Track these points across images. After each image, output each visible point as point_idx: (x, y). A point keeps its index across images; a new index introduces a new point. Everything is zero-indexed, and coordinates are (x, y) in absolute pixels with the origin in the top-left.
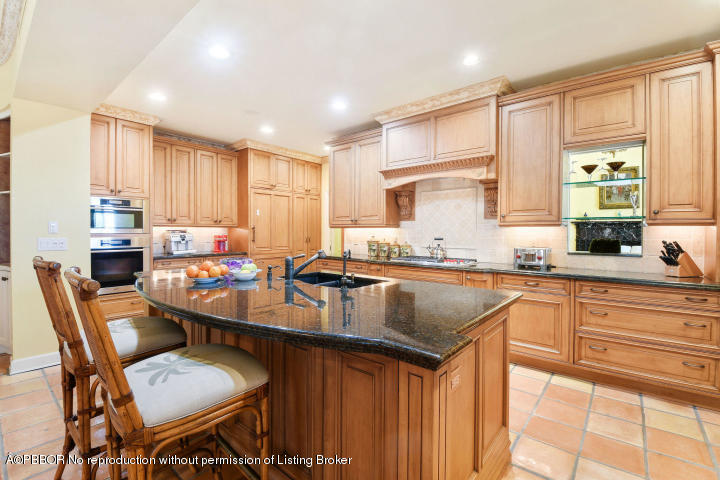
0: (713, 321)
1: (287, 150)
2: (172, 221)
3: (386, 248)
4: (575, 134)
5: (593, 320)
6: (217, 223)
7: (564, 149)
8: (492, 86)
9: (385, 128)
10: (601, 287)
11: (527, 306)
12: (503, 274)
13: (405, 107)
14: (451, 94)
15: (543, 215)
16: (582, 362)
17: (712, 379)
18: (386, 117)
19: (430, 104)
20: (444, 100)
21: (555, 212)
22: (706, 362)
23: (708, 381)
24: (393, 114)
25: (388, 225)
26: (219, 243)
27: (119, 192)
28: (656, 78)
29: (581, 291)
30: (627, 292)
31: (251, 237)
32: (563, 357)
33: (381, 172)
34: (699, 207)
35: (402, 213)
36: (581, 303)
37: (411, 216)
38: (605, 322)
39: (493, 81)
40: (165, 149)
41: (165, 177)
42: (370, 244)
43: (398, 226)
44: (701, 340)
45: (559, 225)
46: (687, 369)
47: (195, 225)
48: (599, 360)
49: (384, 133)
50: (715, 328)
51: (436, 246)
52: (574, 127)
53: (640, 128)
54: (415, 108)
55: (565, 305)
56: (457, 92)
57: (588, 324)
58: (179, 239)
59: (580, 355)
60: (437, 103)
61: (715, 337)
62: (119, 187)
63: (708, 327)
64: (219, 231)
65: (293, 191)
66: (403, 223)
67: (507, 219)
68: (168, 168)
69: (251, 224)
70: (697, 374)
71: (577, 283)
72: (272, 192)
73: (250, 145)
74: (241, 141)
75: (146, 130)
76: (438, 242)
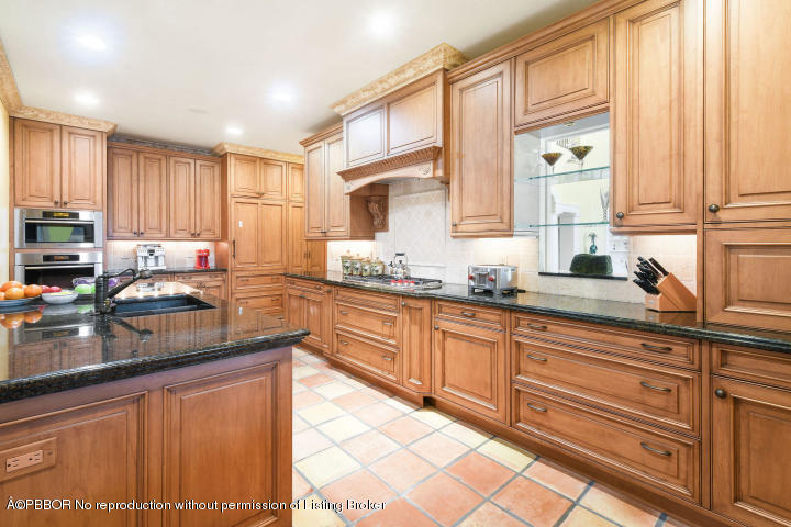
0: (680, 382)
1: (277, 153)
2: (139, 235)
3: (358, 266)
4: (526, 112)
5: (531, 367)
6: (195, 236)
7: (516, 133)
8: (435, 58)
9: (345, 122)
10: (538, 322)
11: (463, 343)
12: (440, 300)
13: (357, 94)
14: (397, 74)
15: (494, 224)
16: (519, 424)
17: (682, 476)
18: (342, 107)
19: (380, 87)
20: (392, 81)
21: (506, 219)
22: (674, 447)
23: (678, 477)
24: (348, 104)
25: (353, 238)
26: (202, 258)
27: (66, 204)
28: (622, 19)
29: (517, 325)
30: (569, 331)
31: (230, 252)
32: (500, 416)
33: (339, 173)
34: (680, 207)
35: (375, 223)
36: (518, 344)
37: (384, 227)
38: (545, 371)
39: (434, 52)
40: (131, 156)
41: (131, 186)
42: (344, 259)
43: (373, 238)
44: (665, 412)
45: (511, 236)
46: (646, 455)
47: (168, 237)
48: (539, 426)
49: (345, 128)
50: (684, 396)
51: (397, 262)
52: (526, 102)
53: (601, 96)
54: (366, 94)
55: (501, 344)
56: (401, 71)
57: (526, 373)
58: (146, 254)
59: (518, 415)
60: (387, 86)
61: (684, 409)
62: (65, 199)
63: (674, 391)
64: (202, 245)
65: (288, 200)
66: (378, 235)
67: (460, 228)
68: (135, 178)
69: (231, 236)
70: (661, 464)
71: (513, 315)
72: (259, 201)
73: (228, 149)
74: (220, 145)
75: (99, 137)
76: (400, 258)
